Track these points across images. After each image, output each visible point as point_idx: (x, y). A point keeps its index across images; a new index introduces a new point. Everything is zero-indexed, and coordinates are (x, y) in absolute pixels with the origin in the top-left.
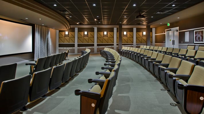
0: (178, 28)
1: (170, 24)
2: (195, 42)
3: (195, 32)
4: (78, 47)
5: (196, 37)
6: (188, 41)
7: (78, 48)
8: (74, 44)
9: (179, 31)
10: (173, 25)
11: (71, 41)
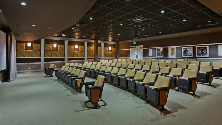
0: (142, 46)
1: (136, 42)
2: (156, 56)
3: (157, 50)
4: (45, 61)
5: (157, 53)
6: (151, 55)
7: (46, 63)
8: (40, 58)
9: (143, 48)
10: (138, 44)
11: (35, 54)
